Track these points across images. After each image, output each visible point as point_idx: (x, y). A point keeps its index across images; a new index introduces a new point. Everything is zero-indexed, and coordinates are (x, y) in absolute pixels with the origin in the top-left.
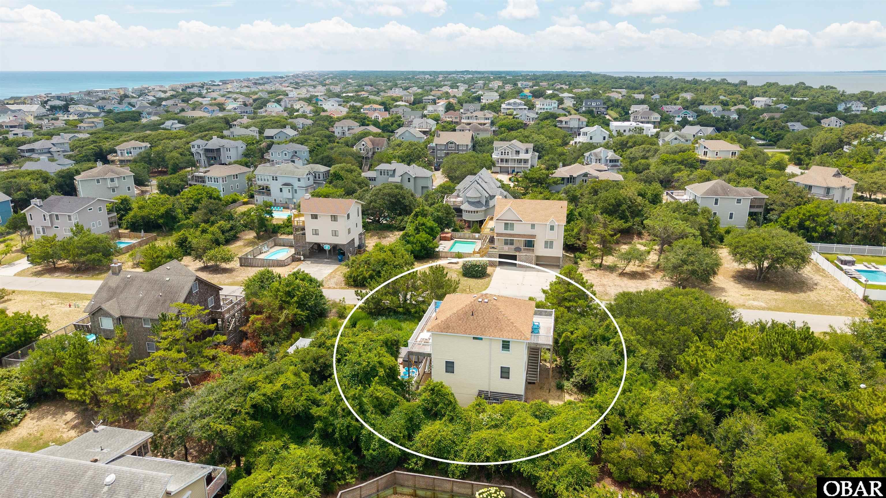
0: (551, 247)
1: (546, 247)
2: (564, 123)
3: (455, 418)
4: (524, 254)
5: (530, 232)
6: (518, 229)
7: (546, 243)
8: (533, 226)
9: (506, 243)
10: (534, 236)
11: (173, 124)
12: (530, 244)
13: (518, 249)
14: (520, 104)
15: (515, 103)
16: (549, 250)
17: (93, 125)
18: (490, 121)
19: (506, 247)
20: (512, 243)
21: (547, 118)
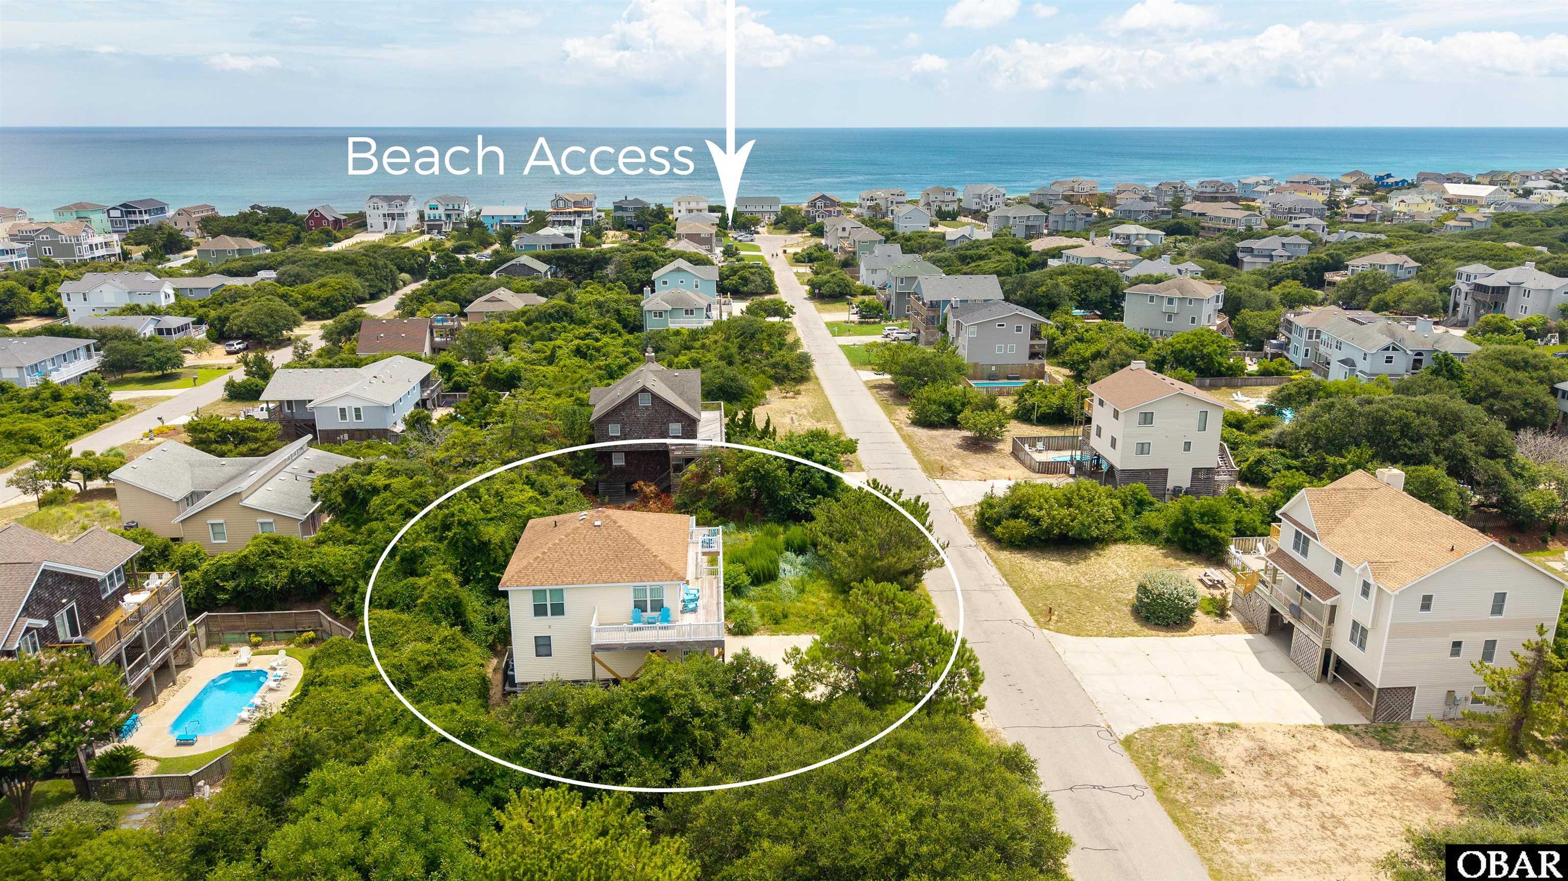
0: (1362, 646)
1: (1353, 639)
4: (1306, 632)
7: (1355, 627)
8: (1338, 565)
10: (1338, 597)
13: (1296, 612)
19: (1283, 595)
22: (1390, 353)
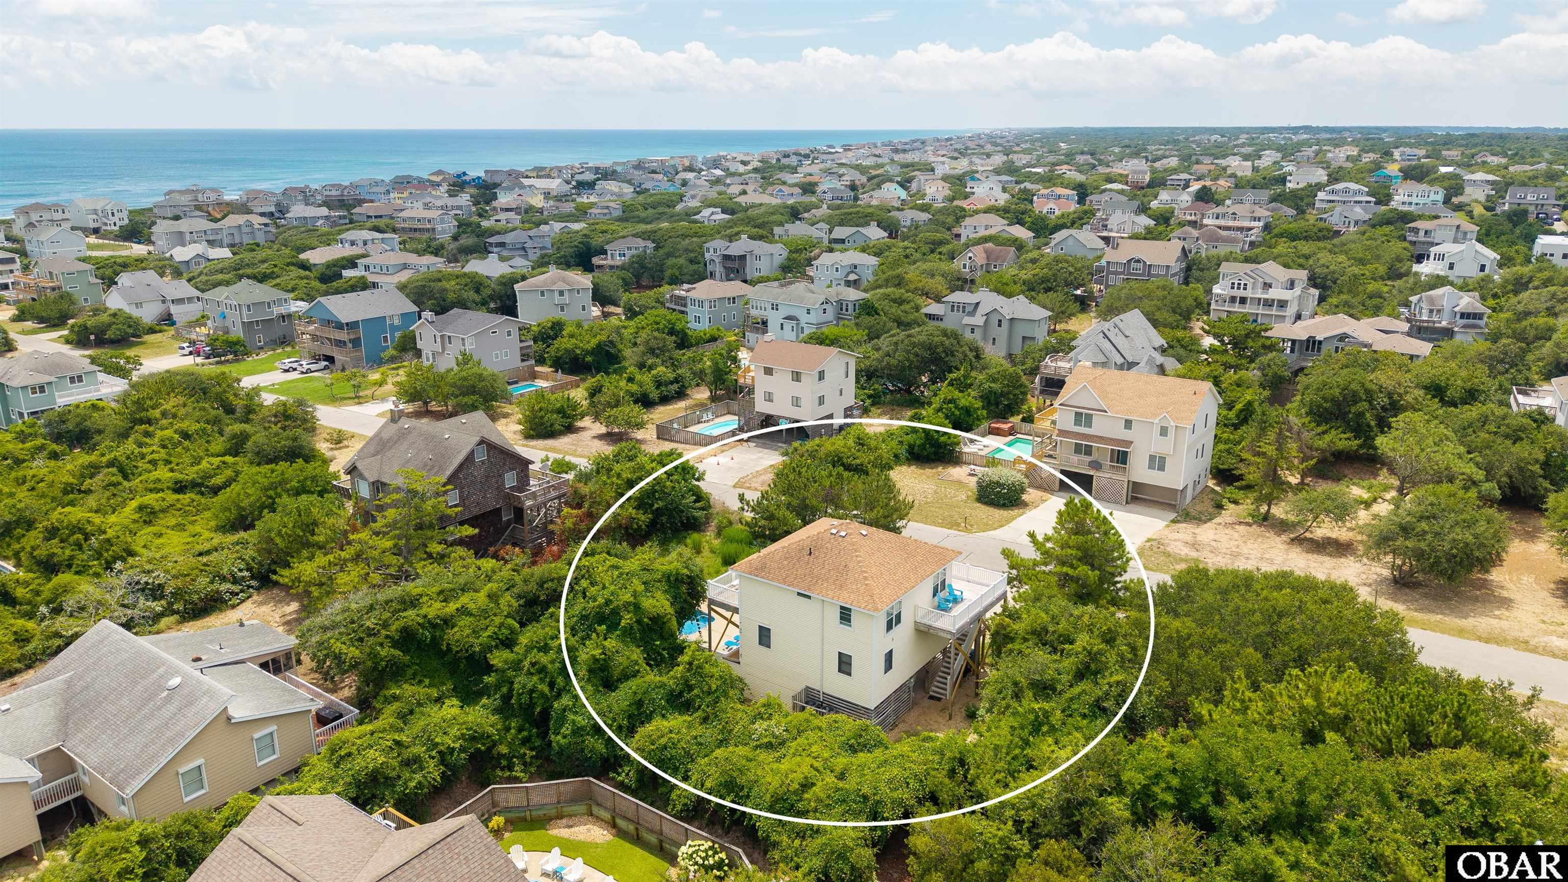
0: (1162, 468)
1: (1151, 467)
2: (1422, 233)
3: (712, 717)
4: (1108, 475)
5: (1124, 435)
6: (1099, 427)
7: (1152, 458)
8: (1128, 424)
9: (1078, 449)
10: (1129, 443)
11: (712, 213)
12: (1121, 458)
13: (1096, 465)
14: (1359, 192)
15: (1346, 191)
16: (1156, 473)
17: (606, 211)
18: (1261, 224)
19: (1075, 458)
20: (1088, 451)
21: (1389, 222)
22: (825, 306)
